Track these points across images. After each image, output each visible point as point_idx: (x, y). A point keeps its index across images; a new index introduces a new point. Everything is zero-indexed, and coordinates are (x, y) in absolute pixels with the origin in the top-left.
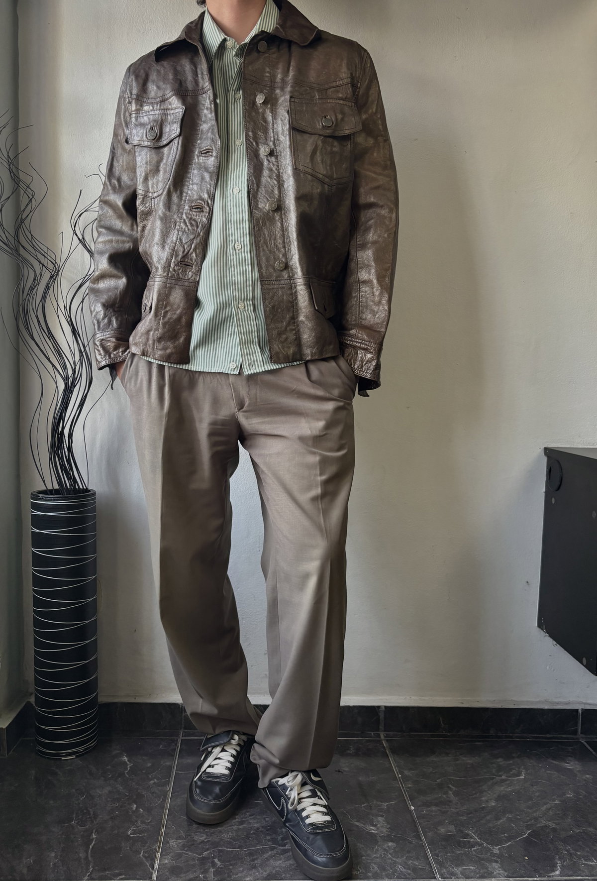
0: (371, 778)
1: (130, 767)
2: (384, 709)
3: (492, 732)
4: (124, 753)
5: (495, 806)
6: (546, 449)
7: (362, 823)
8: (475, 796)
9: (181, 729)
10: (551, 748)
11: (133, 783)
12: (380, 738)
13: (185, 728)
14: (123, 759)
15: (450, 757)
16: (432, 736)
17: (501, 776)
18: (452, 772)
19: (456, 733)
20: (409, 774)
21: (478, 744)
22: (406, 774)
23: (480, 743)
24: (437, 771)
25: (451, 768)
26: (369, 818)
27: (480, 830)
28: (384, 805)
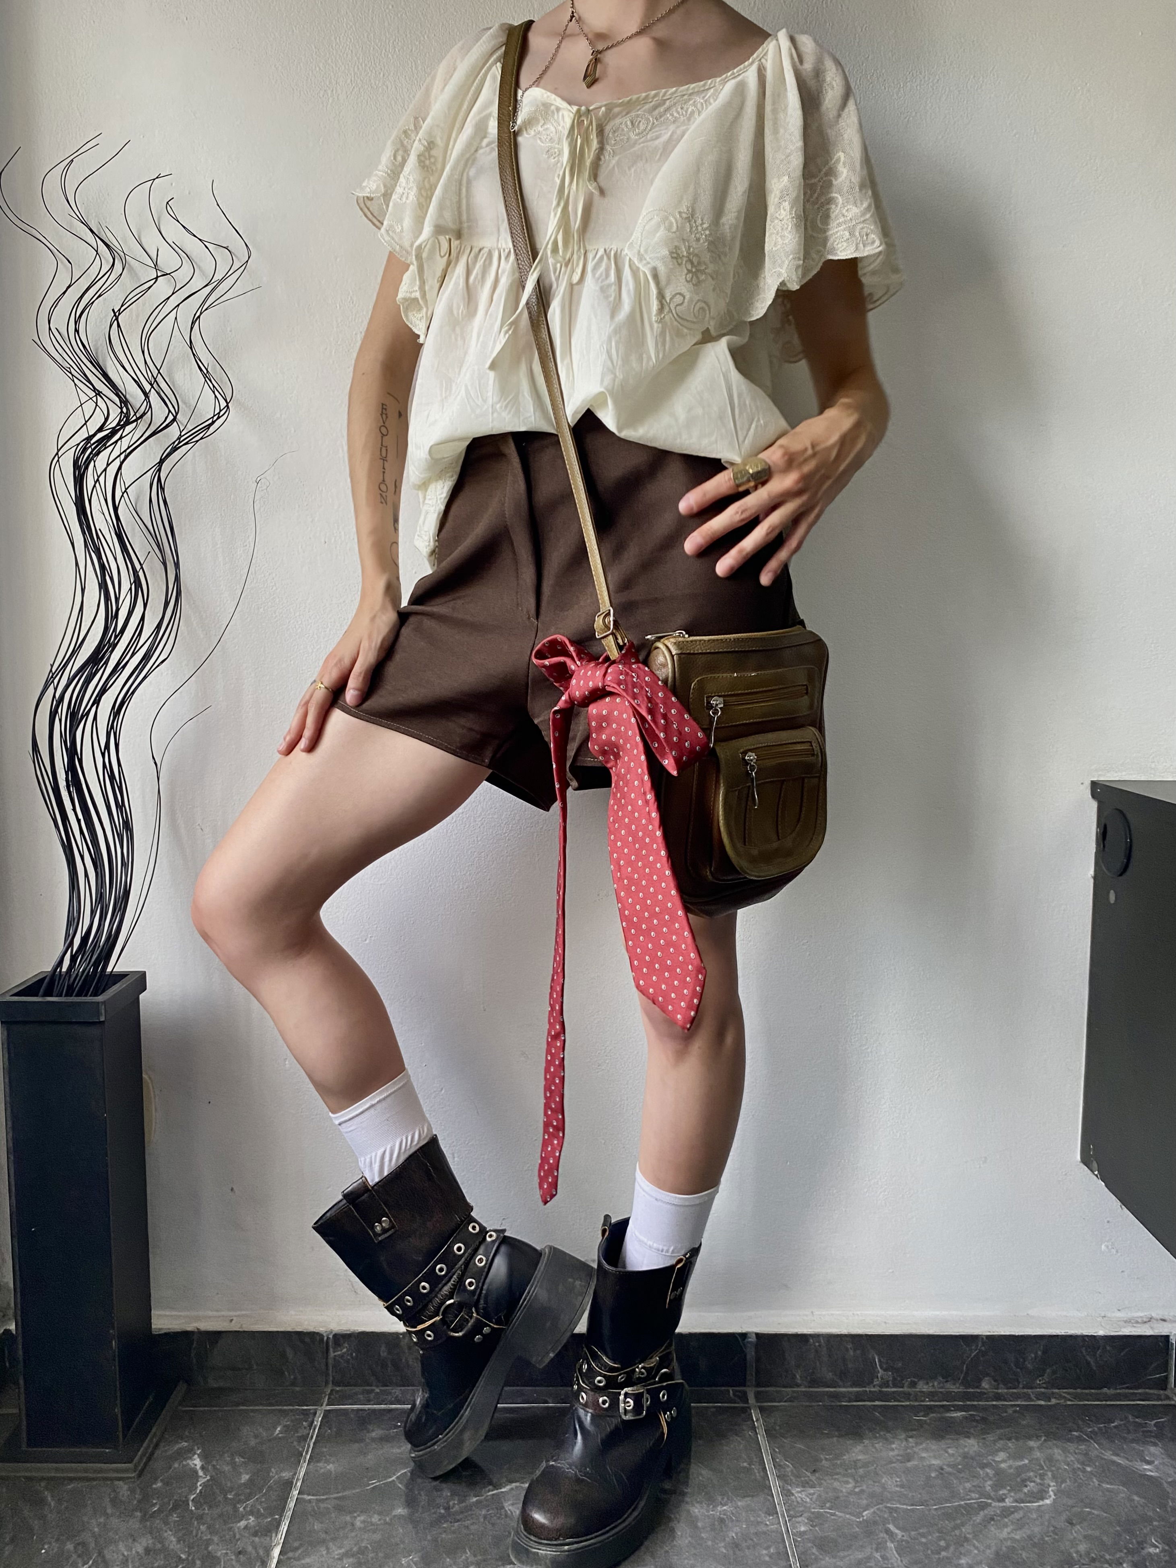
0: (719, 1508)
1: (204, 1485)
2: (753, 1339)
3: (985, 1385)
4: (196, 1448)
6: (1094, 784)
9: (327, 1383)
10: (1113, 1425)
11: (203, 1528)
12: (747, 1401)
13: (336, 1383)
14: (190, 1462)
15: (893, 1450)
16: (858, 1397)
17: (1006, 1498)
18: (898, 1489)
19: (909, 1390)
20: (804, 1496)
21: (955, 1415)
22: (796, 1497)
23: (959, 1414)
24: (864, 1487)
25: (896, 1481)
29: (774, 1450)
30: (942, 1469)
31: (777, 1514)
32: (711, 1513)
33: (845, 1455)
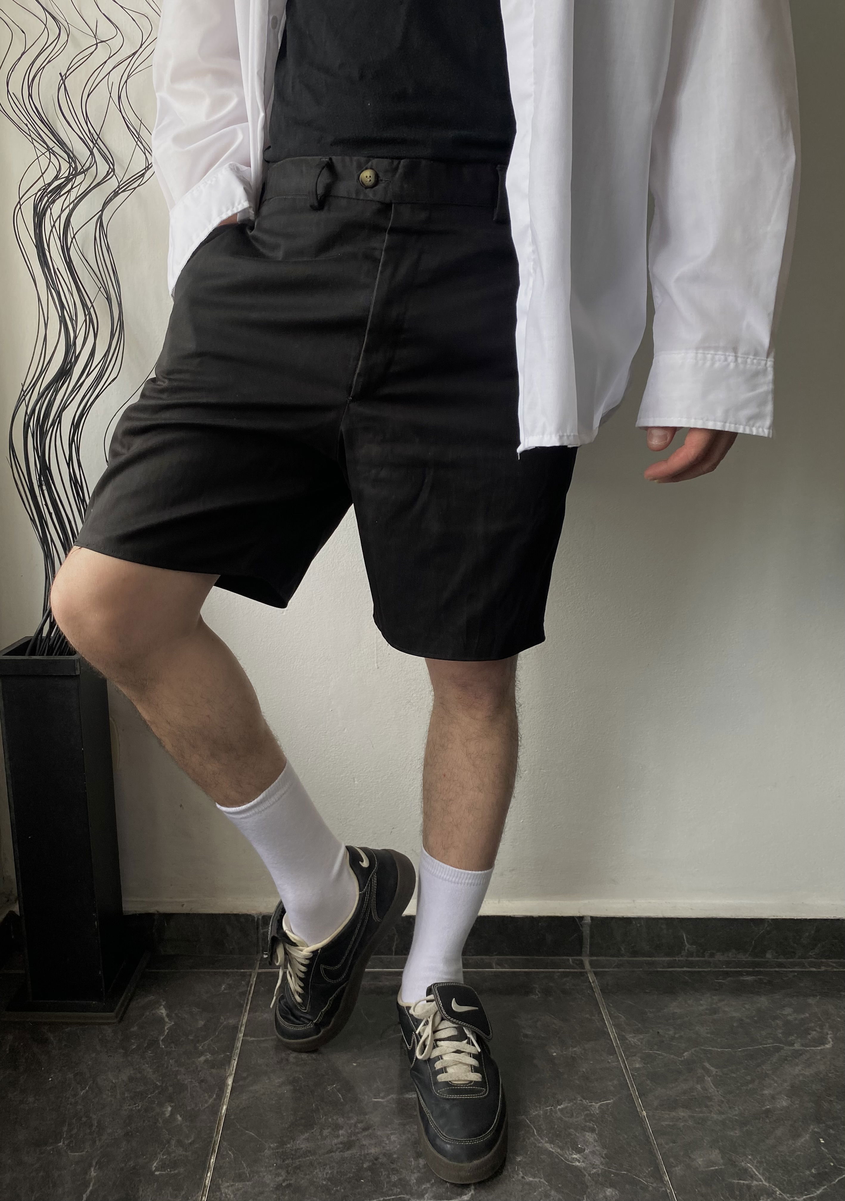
0: (570, 1049)
1: (170, 1029)
2: (588, 921)
3: (769, 955)
4: (161, 1000)
5: (788, 1107)
7: (560, 1147)
8: (750, 1086)
9: (258, 952)
12: (584, 968)
15: (701, 1005)
16: (670, 965)
17: (794, 1044)
18: (709, 1035)
19: (709, 959)
20: (636, 1040)
21: (747, 978)
22: (630, 1041)
23: (749, 978)
24: (682, 1033)
25: (707, 1029)
26: (570, 1134)
27: (765, 1158)
28: (596, 1106)
29: (609, 1006)
30: (742, 1020)
31: (616, 1054)
32: (565, 1053)
33: (664, 1009)
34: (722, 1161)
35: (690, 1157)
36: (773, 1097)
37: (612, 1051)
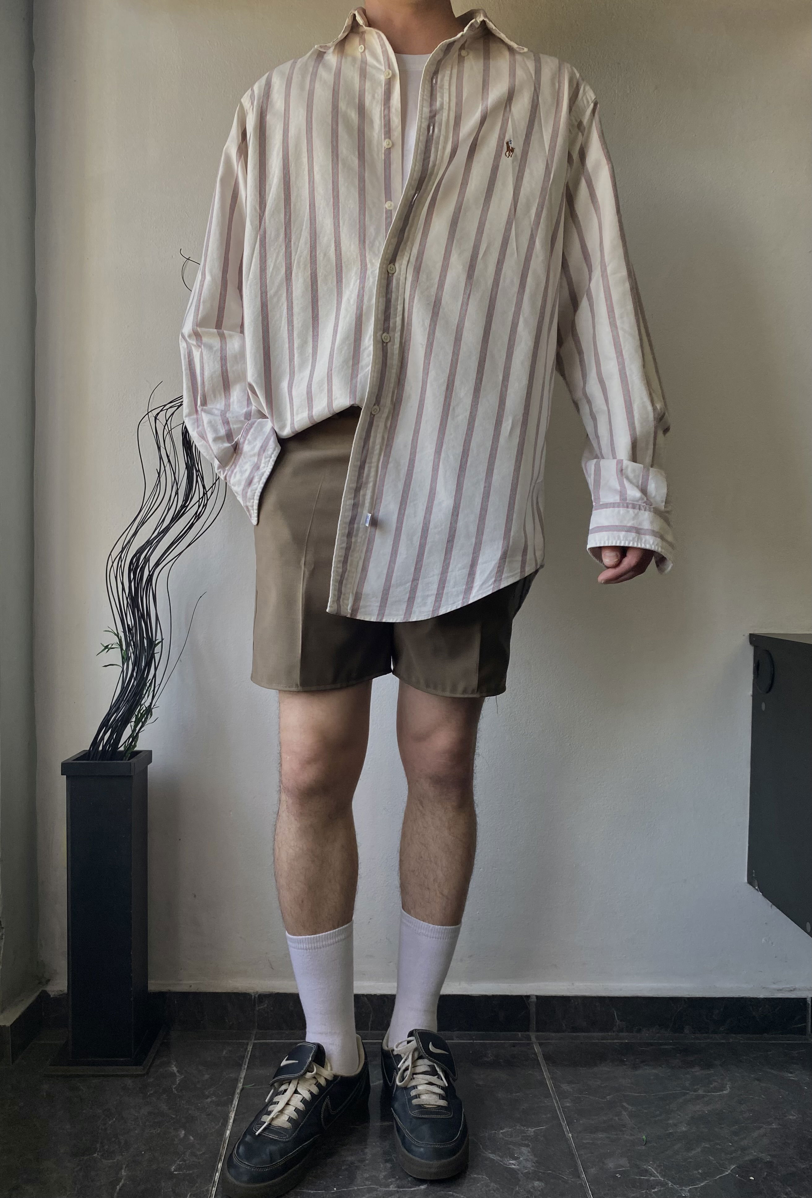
0: (514, 1094)
1: (180, 1080)
2: (534, 999)
3: (687, 1031)
4: (172, 1061)
5: (685, 1131)
6: (751, 636)
7: (500, 1156)
8: (659, 1118)
9: (253, 1028)
10: (769, 1053)
11: (183, 1101)
12: (530, 1040)
13: (259, 1027)
15: (626, 1065)
16: (604, 1038)
17: (697, 1090)
18: (629, 1085)
20: (568, 1088)
21: (667, 1047)
22: (563, 1088)
24: (607, 1084)
25: (628, 1081)
26: (509, 1148)
27: (663, 1164)
28: (531, 1131)
29: (549, 1066)
30: (658, 1075)
31: (552, 1097)
32: (509, 1096)
34: (628, 1165)
35: (603, 1163)
36: (675, 1125)
37: (548, 1096)
